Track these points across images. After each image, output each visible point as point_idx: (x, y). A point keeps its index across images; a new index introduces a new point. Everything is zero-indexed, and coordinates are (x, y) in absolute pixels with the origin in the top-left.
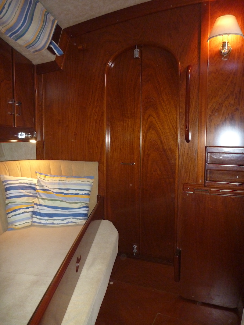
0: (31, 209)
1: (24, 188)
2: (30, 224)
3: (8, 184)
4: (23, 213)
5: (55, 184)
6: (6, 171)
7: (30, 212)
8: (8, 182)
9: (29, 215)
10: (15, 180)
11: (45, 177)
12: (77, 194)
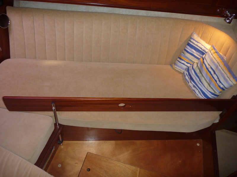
0: (189, 65)
1: (196, 50)
2: (183, 72)
3: (191, 41)
4: (182, 63)
5: (214, 62)
6: (201, 31)
7: (187, 66)
8: (192, 40)
9: (185, 67)
10: (196, 41)
11: (214, 53)
12: (216, 81)
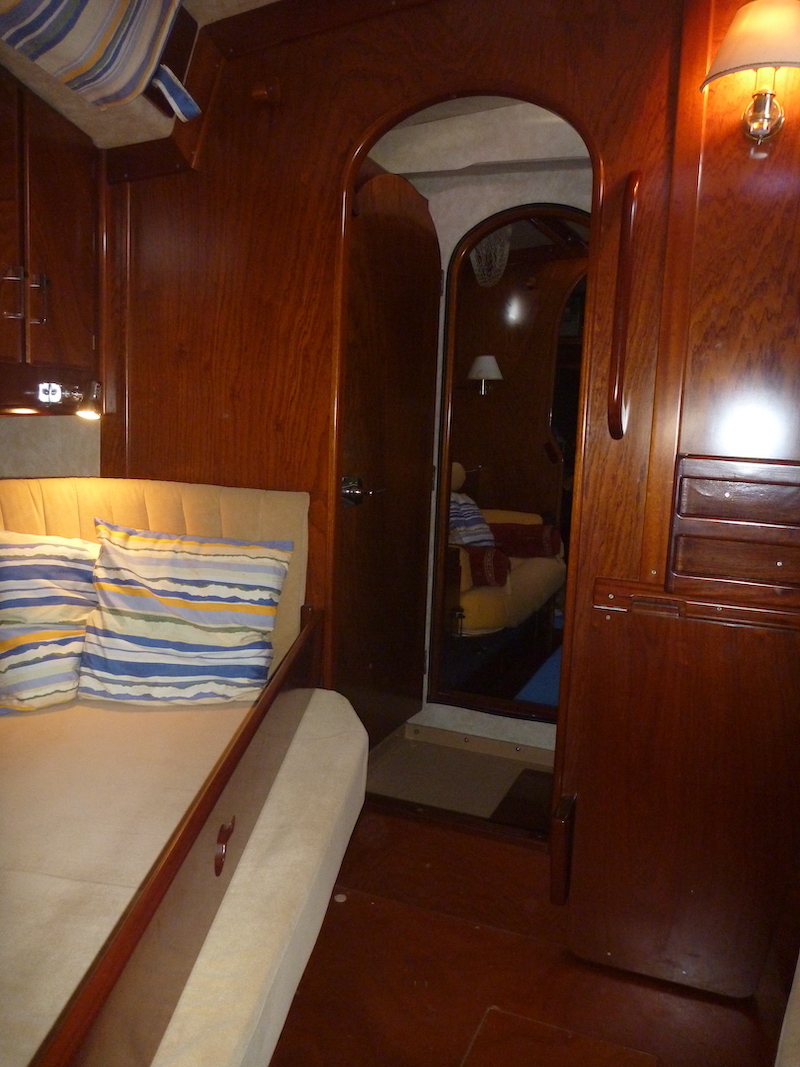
0: (76, 647)
1: (53, 574)
2: (71, 696)
4: (47, 658)
5: (159, 562)
7: (71, 655)
9: (68, 664)
11: (126, 538)
12: (234, 599)
